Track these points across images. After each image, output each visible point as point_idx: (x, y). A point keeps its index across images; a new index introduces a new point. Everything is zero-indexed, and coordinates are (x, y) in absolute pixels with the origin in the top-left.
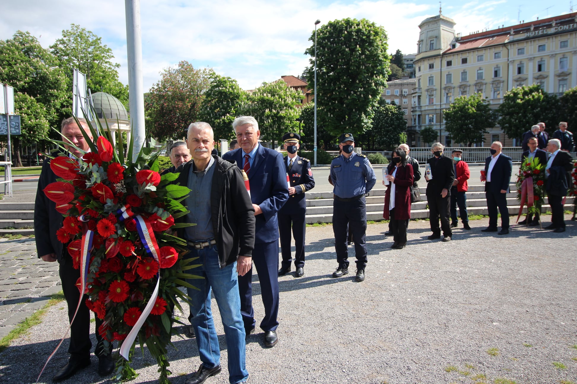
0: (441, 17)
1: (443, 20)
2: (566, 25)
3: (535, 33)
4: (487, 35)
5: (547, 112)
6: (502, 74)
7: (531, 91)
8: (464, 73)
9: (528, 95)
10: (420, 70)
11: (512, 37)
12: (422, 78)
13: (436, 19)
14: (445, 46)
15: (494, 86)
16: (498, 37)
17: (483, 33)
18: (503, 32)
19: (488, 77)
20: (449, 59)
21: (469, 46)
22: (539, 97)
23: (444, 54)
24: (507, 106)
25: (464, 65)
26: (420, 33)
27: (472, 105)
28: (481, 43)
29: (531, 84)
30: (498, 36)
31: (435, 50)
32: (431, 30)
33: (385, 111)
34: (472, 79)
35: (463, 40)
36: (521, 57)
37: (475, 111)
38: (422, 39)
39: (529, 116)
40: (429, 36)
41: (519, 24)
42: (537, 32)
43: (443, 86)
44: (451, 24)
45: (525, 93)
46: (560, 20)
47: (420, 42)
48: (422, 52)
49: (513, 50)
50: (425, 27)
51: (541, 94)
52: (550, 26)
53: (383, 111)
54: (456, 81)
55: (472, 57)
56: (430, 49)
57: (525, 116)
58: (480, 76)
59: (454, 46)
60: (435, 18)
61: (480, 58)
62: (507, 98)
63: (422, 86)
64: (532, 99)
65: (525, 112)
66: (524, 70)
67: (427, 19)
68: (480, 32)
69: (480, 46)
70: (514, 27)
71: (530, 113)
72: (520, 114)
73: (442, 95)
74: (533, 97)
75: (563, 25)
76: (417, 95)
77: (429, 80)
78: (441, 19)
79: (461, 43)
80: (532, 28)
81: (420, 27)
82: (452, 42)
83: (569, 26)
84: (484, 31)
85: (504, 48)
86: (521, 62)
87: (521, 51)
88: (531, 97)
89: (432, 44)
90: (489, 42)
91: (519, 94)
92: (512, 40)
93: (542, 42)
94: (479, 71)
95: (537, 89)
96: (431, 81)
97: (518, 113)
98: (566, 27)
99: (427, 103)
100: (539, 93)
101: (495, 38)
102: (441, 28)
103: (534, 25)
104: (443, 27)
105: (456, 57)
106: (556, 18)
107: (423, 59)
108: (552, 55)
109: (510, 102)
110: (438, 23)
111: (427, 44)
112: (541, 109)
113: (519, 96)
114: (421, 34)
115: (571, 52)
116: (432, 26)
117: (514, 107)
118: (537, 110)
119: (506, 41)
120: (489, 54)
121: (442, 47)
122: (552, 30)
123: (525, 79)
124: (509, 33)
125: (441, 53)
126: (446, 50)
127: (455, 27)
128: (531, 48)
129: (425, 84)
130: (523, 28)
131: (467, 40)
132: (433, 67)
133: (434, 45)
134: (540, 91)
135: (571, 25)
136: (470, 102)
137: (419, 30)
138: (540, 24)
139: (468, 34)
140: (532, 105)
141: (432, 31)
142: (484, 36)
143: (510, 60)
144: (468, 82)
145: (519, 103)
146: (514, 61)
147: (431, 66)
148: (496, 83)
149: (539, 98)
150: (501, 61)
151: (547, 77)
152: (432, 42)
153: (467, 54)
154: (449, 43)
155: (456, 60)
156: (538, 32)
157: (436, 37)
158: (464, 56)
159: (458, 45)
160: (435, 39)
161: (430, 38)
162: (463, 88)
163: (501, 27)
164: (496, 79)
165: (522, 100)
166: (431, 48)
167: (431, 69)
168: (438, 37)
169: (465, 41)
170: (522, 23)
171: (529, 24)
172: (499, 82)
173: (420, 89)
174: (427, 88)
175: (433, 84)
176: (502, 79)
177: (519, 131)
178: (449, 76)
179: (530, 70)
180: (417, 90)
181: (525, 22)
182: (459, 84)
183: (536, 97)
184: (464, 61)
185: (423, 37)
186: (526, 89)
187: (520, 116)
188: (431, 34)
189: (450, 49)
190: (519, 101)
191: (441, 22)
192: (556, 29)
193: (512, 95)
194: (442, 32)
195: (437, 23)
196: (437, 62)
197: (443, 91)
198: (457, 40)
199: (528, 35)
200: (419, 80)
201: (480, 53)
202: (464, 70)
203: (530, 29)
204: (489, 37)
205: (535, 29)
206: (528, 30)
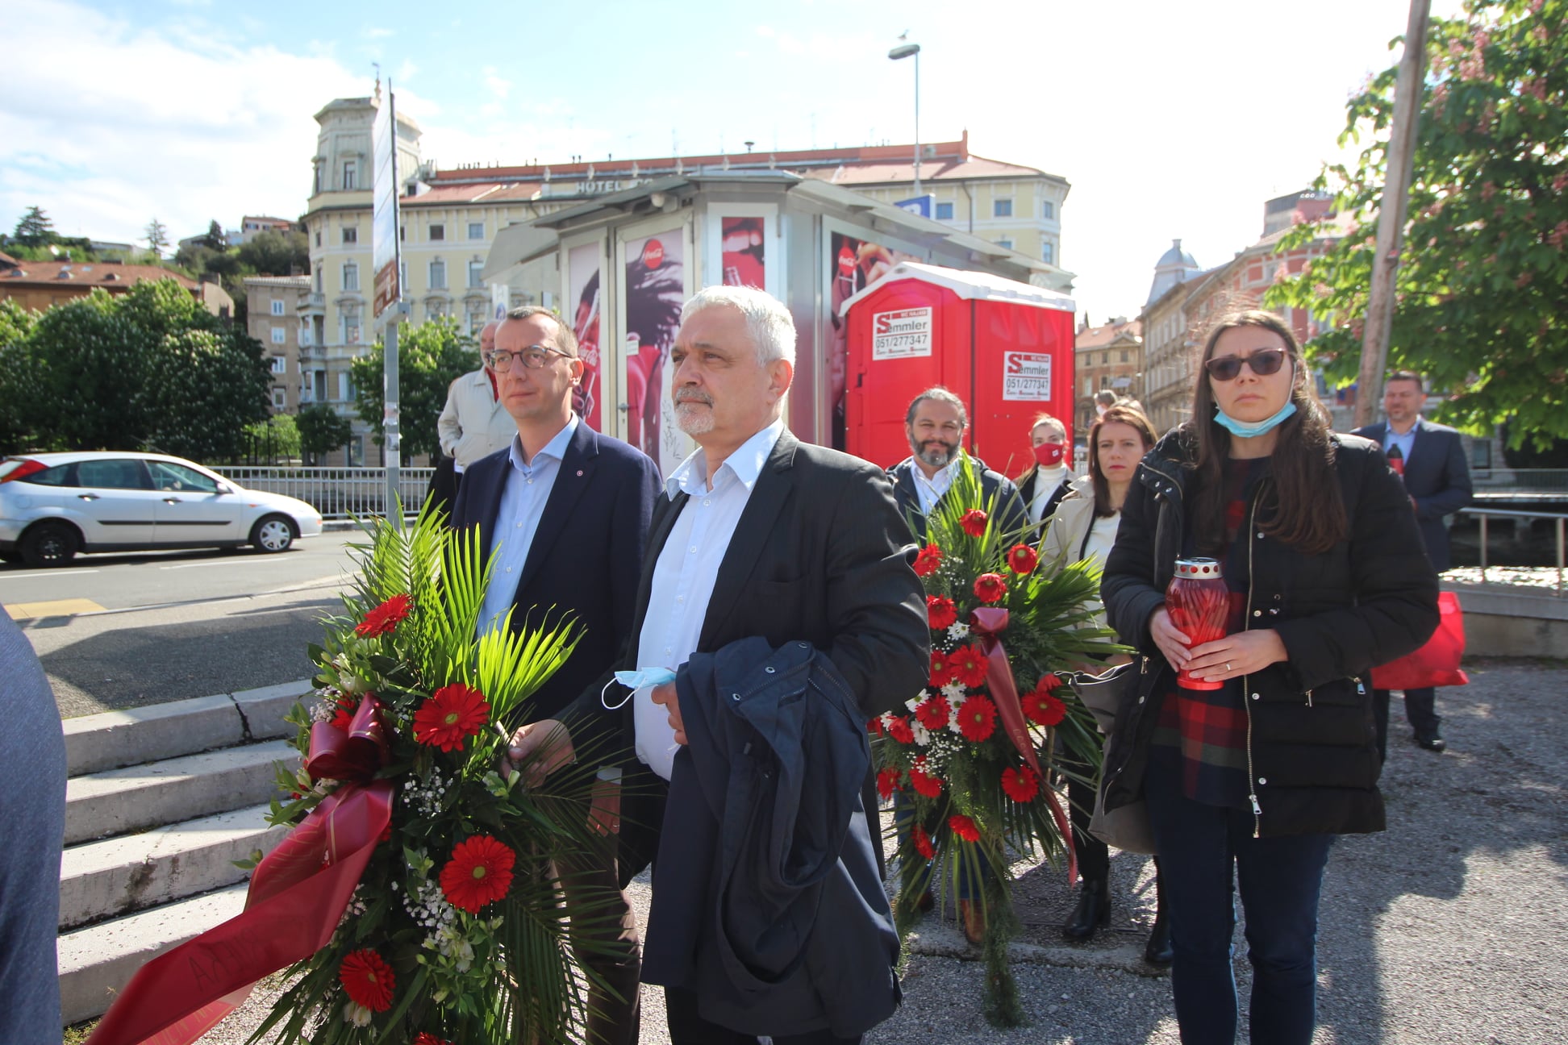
0: (376, 103)
3: (597, 186)
8: (437, 265)
10: (319, 243)
11: (547, 187)
12: (325, 266)
13: (358, 106)
16: (524, 186)
17: (489, 169)
21: (448, 195)
25: (436, 242)
26: (320, 137)
27: (426, 349)
28: (479, 193)
30: (521, 182)
31: (359, 190)
32: (345, 132)
33: (181, 348)
34: (456, 284)
35: (439, 180)
37: (434, 366)
38: (322, 154)
40: (340, 149)
41: (570, 161)
42: (600, 183)
46: (653, 168)
47: (319, 162)
48: (324, 193)
50: (332, 122)
52: (628, 177)
53: (174, 347)
54: (419, 284)
55: (454, 225)
56: (345, 186)
58: (476, 279)
59: (414, 190)
60: (358, 101)
61: (475, 231)
63: (325, 290)
67: (337, 100)
68: (484, 166)
69: (474, 200)
70: (554, 169)
76: (311, 312)
77: (346, 275)
78: (375, 108)
79: (434, 187)
80: (591, 174)
81: (321, 118)
82: (412, 177)
84: (493, 165)
85: (531, 214)
89: (351, 173)
90: (500, 193)
92: (547, 195)
94: (475, 266)
96: (349, 277)
99: (342, 341)
101: (516, 185)
103: (598, 171)
105: (417, 217)
106: (644, 164)
107: (328, 211)
110: (366, 120)
111: (335, 172)
114: (323, 140)
116: (349, 124)
119: (536, 196)
120: (495, 223)
124: (542, 181)
129: (333, 287)
130: (574, 173)
131: (450, 182)
132: (354, 239)
133: (356, 177)
136: (423, 340)
137: (317, 128)
138: (614, 171)
139: (454, 168)
141: (350, 136)
142: (492, 177)
144: (447, 290)
147: (349, 236)
152: (349, 168)
153: (443, 216)
154: (402, 180)
155: (418, 228)
156: (603, 186)
157: (361, 156)
158: (437, 219)
159: (423, 190)
160: (357, 160)
161: (345, 154)
162: (433, 304)
163: (530, 163)
166: (348, 185)
167: (349, 245)
168: (365, 157)
169: (445, 182)
170: (577, 161)
171: (587, 167)
173: (320, 296)
174: (338, 296)
175: (354, 285)
180: (310, 299)
181: (582, 161)
182: (425, 294)
184: (437, 233)
185: (327, 152)
188: (345, 144)
189: (401, 197)
191: (371, 116)
195: (362, 117)
196: (364, 226)
198: (426, 178)
199: (582, 188)
200: (319, 271)
201: (478, 217)
202: (437, 257)
203: (587, 177)
204: (502, 182)
205: (598, 178)
206: (583, 179)
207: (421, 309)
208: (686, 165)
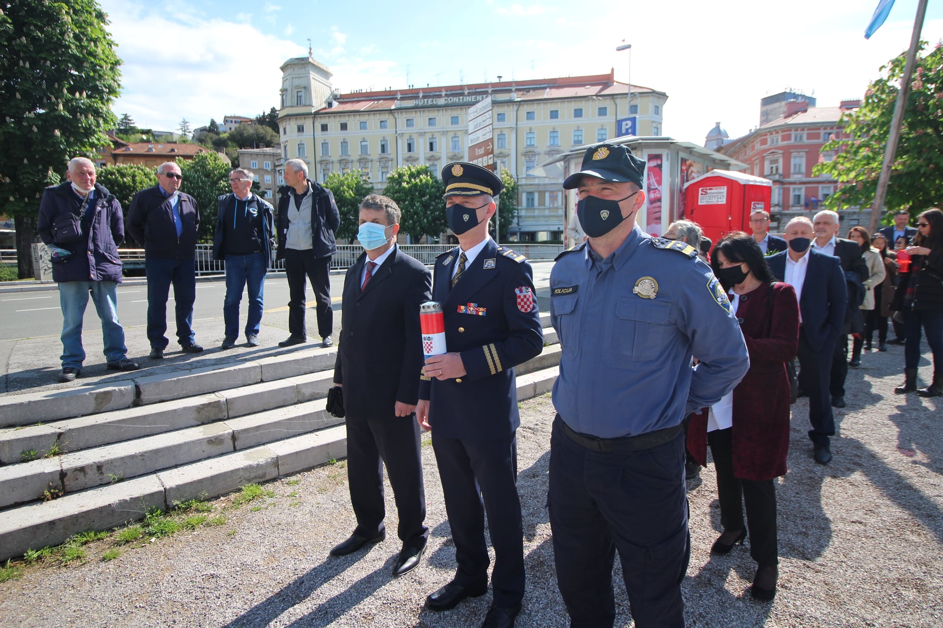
0: (310, 60)
1: (313, 65)
2: (456, 97)
3: (424, 102)
4: (372, 97)
5: (437, 201)
6: (390, 149)
7: (419, 173)
8: (344, 143)
9: (415, 178)
10: (285, 133)
11: (399, 102)
12: (288, 144)
13: (303, 62)
14: (318, 103)
15: (382, 164)
16: (385, 102)
17: (367, 93)
18: (390, 95)
19: (374, 152)
20: (324, 121)
21: (348, 107)
22: (427, 181)
23: (317, 113)
24: (391, 191)
25: (344, 132)
26: (283, 78)
27: (348, 187)
28: (363, 106)
29: (421, 164)
30: (384, 99)
31: (305, 106)
32: (297, 76)
34: (354, 153)
35: (343, 99)
36: (410, 130)
37: (353, 195)
38: (285, 87)
39: (417, 205)
40: (294, 85)
41: (408, 88)
42: (426, 100)
43: (318, 159)
44: (326, 74)
45: (412, 175)
46: (451, 91)
47: (284, 91)
48: (286, 107)
49: (402, 118)
50: (289, 71)
51: (429, 177)
52: (440, 96)
54: (335, 153)
55: (353, 123)
56: (297, 104)
57: (412, 205)
58: (364, 148)
59: (330, 105)
60: (302, 59)
61: (363, 126)
62: (392, 179)
64: (419, 184)
65: (412, 199)
66: (415, 147)
67: (291, 59)
68: (364, 91)
69: (362, 110)
70: (403, 92)
71: (418, 202)
72: (407, 202)
73: (318, 171)
74: (421, 181)
75: (453, 97)
77: (299, 149)
78: (310, 63)
79: (340, 103)
80: (421, 95)
81: (283, 68)
82: (329, 98)
83: (459, 99)
84: (369, 91)
85: (391, 116)
86: (410, 136)
87: (409, 122)
88: (418, 181)
89: (300, 97)
90: (374, 106)
91: (404, 175)
92: (399, 106)
93: (432, 114)
94: (363, 143)
95: (426, 171)
96: (301, 150)
97: (404, 201)
98: (456, 100)
100: (427, 177)
101: (381, 101)
102: (311, 76)
103: (423, 93)
104: (313, 75)
105: (332, 119)
106: (447, 88)
107: (289, 117)
108: (444, 132)
109: (394, 185)
110: (307, 69)
111: (292, 97)
112: (430, 197)
113: (405, 178)
114: (285, 80)
115: (462, 131)
116: (298, 71)
117: (400, 193)
118: (426, 198)
119: (393, 107)
120: (373, 121)
121: (314, 104)
122: (441, 101)
123: (417, 159)
124: (396, 99)
125: (313, 111)
126: (320, 108)
127: (331, 78)
128: (421, 120)
130: (411, 94)
131: (348, 100)
132: (303, 130)
133: (303, 98)
134: (429, 174)
135: (461, 98)
136: (346, 183)
137: (281, 74)
138: (430, 93)
140: (420, 191)
141: (299, 78)
142: (368, 97)
143: (398, 132)
144: (350, 156)
145: (405, 188)
146: (402, 134)
147: (300, 129)
148: (384, 162)
149: (427, 184)
150: (388, 133)
151: (439, 159)
152: (299, 94)
153: (347, 118)
154: (324, 99)
155: (334, 124)
157: (305, 88)
158: (344, 120)
159: (335, 104)
160: (303, 90)
161: (297, 87)
162: (344, 162)
163: (388, 89)
164: (383, 155)
165: (408, 183)
166: (299, 103)
167: (300, 133)
168: (307, 88)
169: (345, 100)
170: (411, 88)
171: (417, 91)
172: (388, 160)
175: (304, 154)
176: (390, 157)
177: (406, 224)
178: (325, 145)
179: (421, 148)
181: (414, 88)
182: (338, 158)
183: (424, 181)
184: (344, 127)
185: (287, 86)
186: (413, 170)
187: (407, 205)
188: (297, 82)
189: (325, 108)
190: (404, 185)
191: (310, 67)
192: (445, 100)
193: (396, 176)
194: (312, 81)
195: (305, 68)
196: (308, 124)
197: (318, 166)
198: (335, 98)
199: (417, 103)
200: (285, 147)
201: (364, 118)
202: (344, 139)
203: (419, 97)
204: (374, 100)
205: (424, 97)
206: (417, 98)
207: (337, 165)
208: (469, 89)
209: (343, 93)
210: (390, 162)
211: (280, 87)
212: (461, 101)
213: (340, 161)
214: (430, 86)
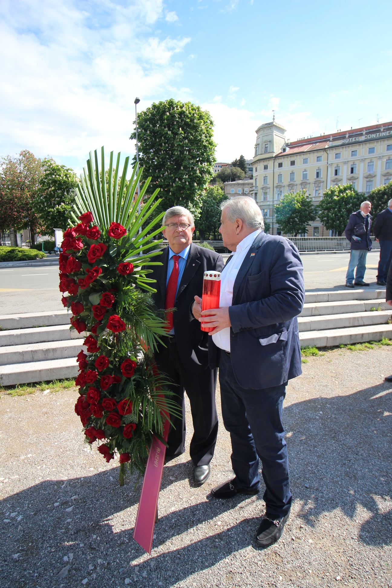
0: (274, 123)
1: (276, 126)
2: (374, 134)
3: (349, 140)
4: (312, 141)
5: (357, 207)
6: (322, 175)
7: (345, 189)
8: (292, 174)
9: (342, 193)
10: (256, 171)
11: (331, 143)
12: (258, 177)
13: (270, 126)
14: (277, 150)
15: (316, 185)
16: (321, 143)
17: (308, 139)
18: (324, 139)
19: (312, 177)
20: (280, 161)
21: (296, 150)
22: (351, 194)
23: (277, 157)
24: (326, 202)
25: (292, 166)
27: (297, 201)
28: (306, 148)
29: (344, 184)
31: (269, 153)
32: (265, 135)
34: (298, 179)
35: (292, 145)
36: (338, 161)
37: (300, 206)
38: (258, 143)
39: (343, 211)
40: (264, 140)
41: (337, 132)
42: (351, 139)
43: (275, 185)
44: (282, 130)
45: (341, 191)
46: (369, 130)
47: (257, 145)
48: (258, 155)
49: (332, 154)
50: (261, 132)
51: (353, 192)
52: (361, 135)
54: (286, 181)
55: (299, 160)
57: (340, 211)
58: (305, 176)
59: (284, 150)
60: (269, 124)
61: (305, 161)
62: (326, 195)
63: (257, 185)
64: (346, 196)
65: (340, 207)
66: (340, 173)
67: (263, 125)
68: (306, 138)
69: (305, 151)
70: (333, 135)
71: (344, 208)
72: (336, 209)
73: (275, 193)
74: (347, 194)
75: (371, 134)
76: (254, 192)
78: (274, 125)
79: (291, 148)
80: (347, 136)
81: (257, 132)
82: (283, 146)
83: (376, 135)
84: (309, 137)
85: (325, 153)
86: (337, 165)
87: (337, 156)
88: (345, 195)
90: (313, 147)
91: (335, 192)
92: (331, 145)
93: (354, 148)
94: (305, 173)
95: (350, 188)
96: (265, 180)
97: (334, 208)
98: (374, 136)
99: (262, 200)
100: (351, 191)
101: (318, 144)
102: (274, 133)
103: (349, 134)
104: (275, 133)
105: (286, 159)
106: (367, 128)
107: (259, 161)
108: (362, 159)
109: (328, 198)
110: (272, 129)
111: (262, 148)
112: (353, 205)
113: (336, 193)
114: (258, 138)
115: (376, 157)
116: (267, 132)
117: (331, 203)
118: (349, 206)
119: (327, 147)
120: (312, 157)
121: (275, 151)
122: (362, 138)
123: (340, 180)
124: (329, 140)
125: (274, 156)
126: (278, 153)
127: (285, 133)
128: (345, 153)
129: (260, 184)
130: (340, 136)
131: (295, 145)
133: (268, 148)
134: (352, 189)
135: (378, 134)
136: (296, 199)
137: (256, 135)
138: (353, 133)
139: (296, 140)
140: (345, 202)
141: (267, 136)
142: (309, 142)
143: (329, 163)
144: (295, 181)
145: (335, 200)
146: (332, 164)
147: (266, 167)
148: (318, 183)
149: (351, 197)
150: (322, 164)
151: (357, 178)
152: (267, 146)
153: (295, 157)
154: (281, 147)
155: (286, 162)
157: (270, 141)
158: (293, 159)
159: (288, 149)
160: (268, 143)
161: (265, 142)
162: (291, 186)
163: (323, 135)
164: (318, 179)
165: (338, 196)
166: (266, 152)
167: (266, 170)
168: (271, 142)
170: (339, 132)
171: (345, 133)
172: (320, 182)
173: (256, 187)
174: (262, 186)
175: (267, 183)
176: (322, 180)
177: (335, 223)
178: (280, 175)
179: (345, 172)
180: (254, 188)
181: (341, 131)
182: (288, 183)
183: (349, 194)
184: (293, 163)
185: (259, 142)
186: (342, 188)
187: (336, 211)
188: (265, 138)
189: (281, 153)
190: (335, 198)
191: (274, 128)
192: (366, 137)
193: (330, 192)
194: (275, 136)
195: (270, 129)
196: (270, 164)
197: (275, 189)
198: (287, 145)
199: (344, 142)
200: (256, 179)
201: (306, 156)
202: (292, 171)
203: (345, 137)
204: (312, 143)
205: (350, 137)
206: (344, 138)
207: (287, 188)
208: (384, 127)
209: (292, 141)
210: (322, 184)
211: (255, 143)
212: (378, 136)
213: (289, 186)
214: (353, 129)
